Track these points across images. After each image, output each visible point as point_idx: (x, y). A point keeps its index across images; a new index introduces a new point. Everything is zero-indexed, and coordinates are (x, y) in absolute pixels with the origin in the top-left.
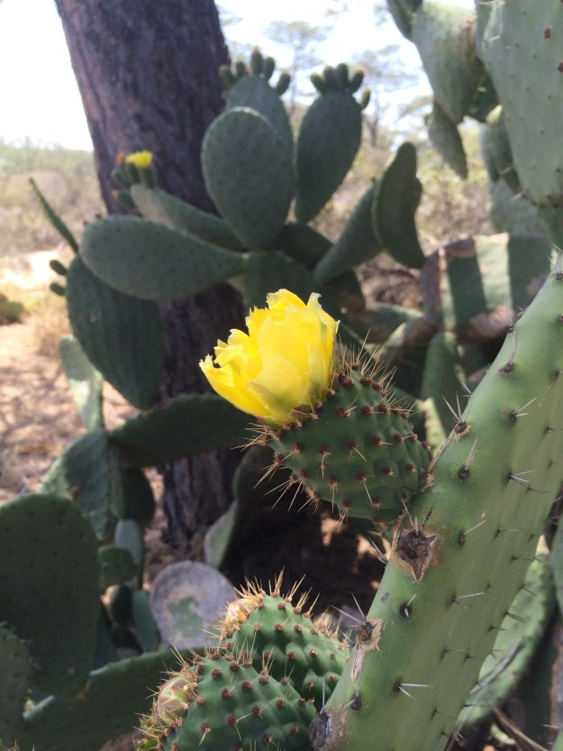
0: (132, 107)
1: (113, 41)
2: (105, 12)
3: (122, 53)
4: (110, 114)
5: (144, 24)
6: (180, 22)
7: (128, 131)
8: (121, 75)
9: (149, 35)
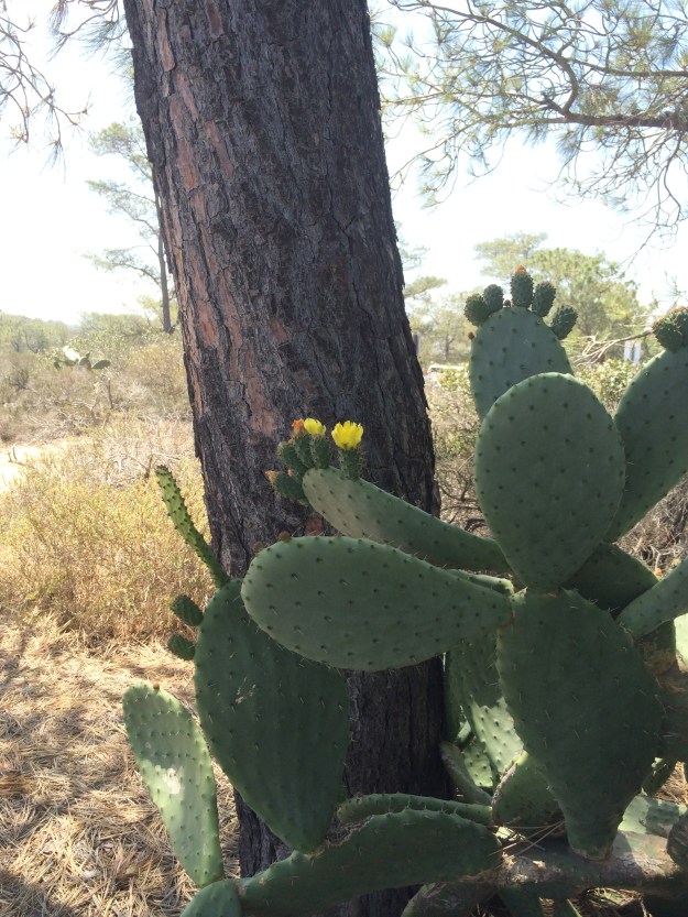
0: (278, 335)
1: (258, 239)
2: (251, 196)
3: (271, 257)
4: (238, 341)
5: (307, 217)
6: (355, 217)
7: (267, 367)
8: (266, 288)
9: (314, 232)
